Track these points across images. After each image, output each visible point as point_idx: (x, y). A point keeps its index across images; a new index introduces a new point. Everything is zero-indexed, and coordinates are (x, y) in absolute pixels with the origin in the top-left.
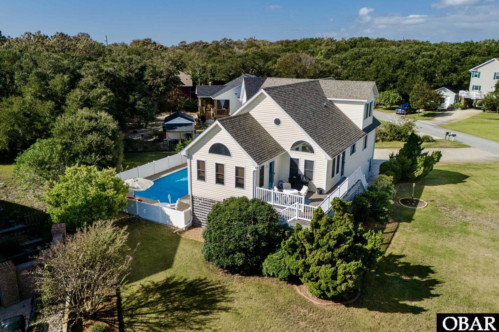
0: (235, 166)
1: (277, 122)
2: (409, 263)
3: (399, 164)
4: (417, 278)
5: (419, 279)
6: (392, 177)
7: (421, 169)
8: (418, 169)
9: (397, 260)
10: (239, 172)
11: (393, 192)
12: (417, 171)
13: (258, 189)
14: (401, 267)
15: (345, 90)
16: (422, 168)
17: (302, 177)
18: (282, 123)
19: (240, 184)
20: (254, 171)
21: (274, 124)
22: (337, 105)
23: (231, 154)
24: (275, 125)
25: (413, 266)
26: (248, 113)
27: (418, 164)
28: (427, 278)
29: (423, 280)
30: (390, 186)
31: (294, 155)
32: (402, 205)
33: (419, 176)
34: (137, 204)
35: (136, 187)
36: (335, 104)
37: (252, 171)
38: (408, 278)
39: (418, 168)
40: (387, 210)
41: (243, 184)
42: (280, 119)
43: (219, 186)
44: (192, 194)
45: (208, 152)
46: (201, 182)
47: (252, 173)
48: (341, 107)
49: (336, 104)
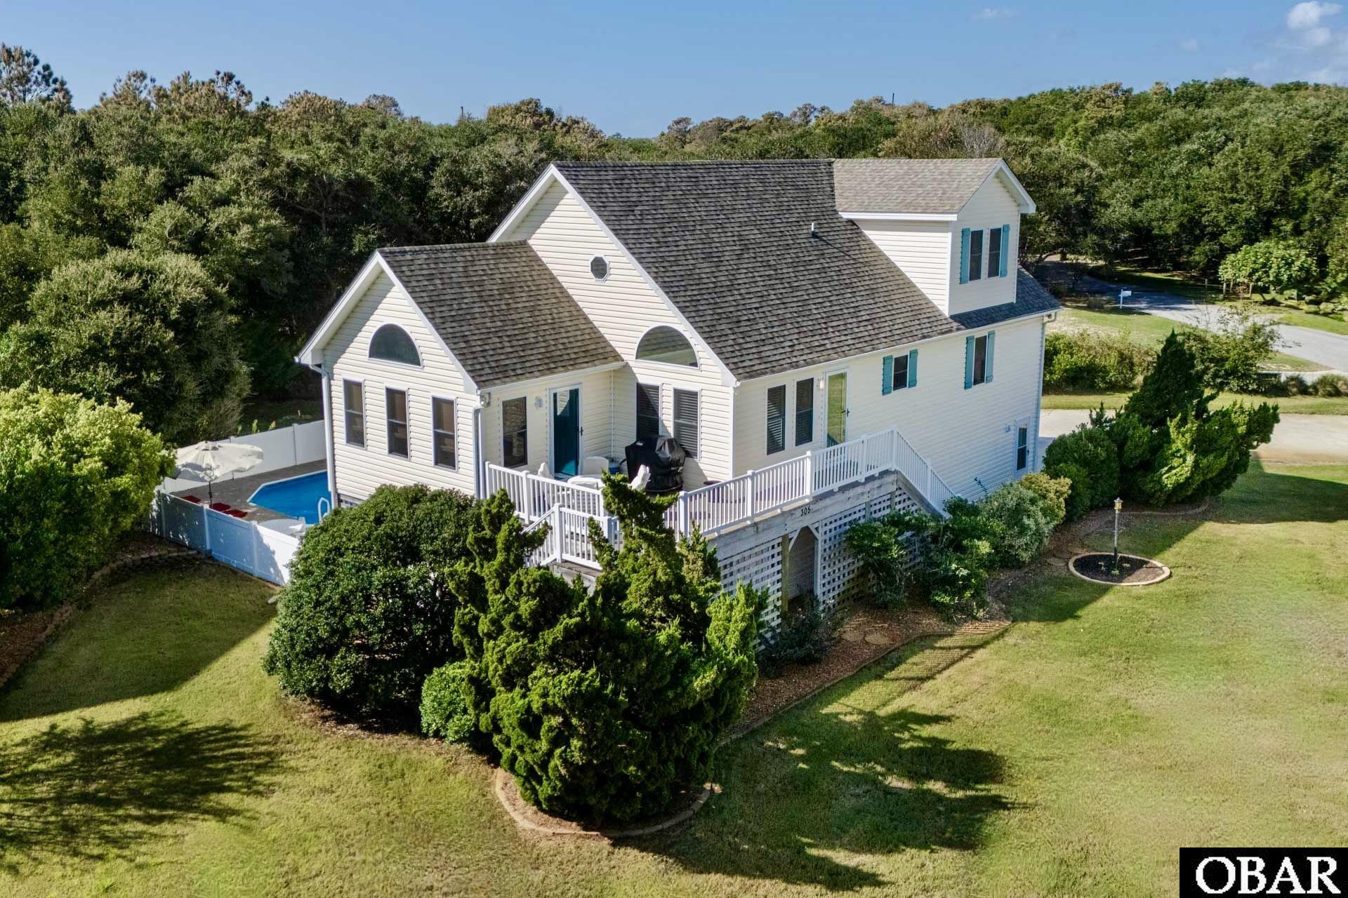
0: (430, 395)
1: (599, 268)
2: (945, 742)
3: (1106, 443)
4: (937, 786)
5: (945, 791)
6: (1069, 481)
7: (1185, 461)
8: (1175, 462)
9: (909, 730)
10: (443, 411)
11: (1037, 523)
12: (1172, 468)
13: (490, 469)
14: (912, 749)
15: (901, 188)
16: (1190, 458)
17: (659, 443)
18: (613, 272)
19: (445, 456)
20: (477, 412)
21: (591, 275)
22: (871, 237)
23: (422, 357)
24: (594, 280)
25: (957, 752)
26: (524, 244)
27: (1174, 442)
28: (973, 789)
29: (953, 796)
30: (1027, 505)
31: (648, 372)
32: (1072, 575)
33: (1179, 487)
34: (206, 518)
35: (204, 466)
36: (866, 232)
37: (471, 410)
38: (906, 785)
39: (1173, 455)
40: (964, 572)
41: (453, 454)
42: (607, 260)
43: (397, 460)
44: (336, 489)
45: (367, 352)
46: (354, 450)
47: (471, 416)
48: (886, 242)
49: (871, 235)
